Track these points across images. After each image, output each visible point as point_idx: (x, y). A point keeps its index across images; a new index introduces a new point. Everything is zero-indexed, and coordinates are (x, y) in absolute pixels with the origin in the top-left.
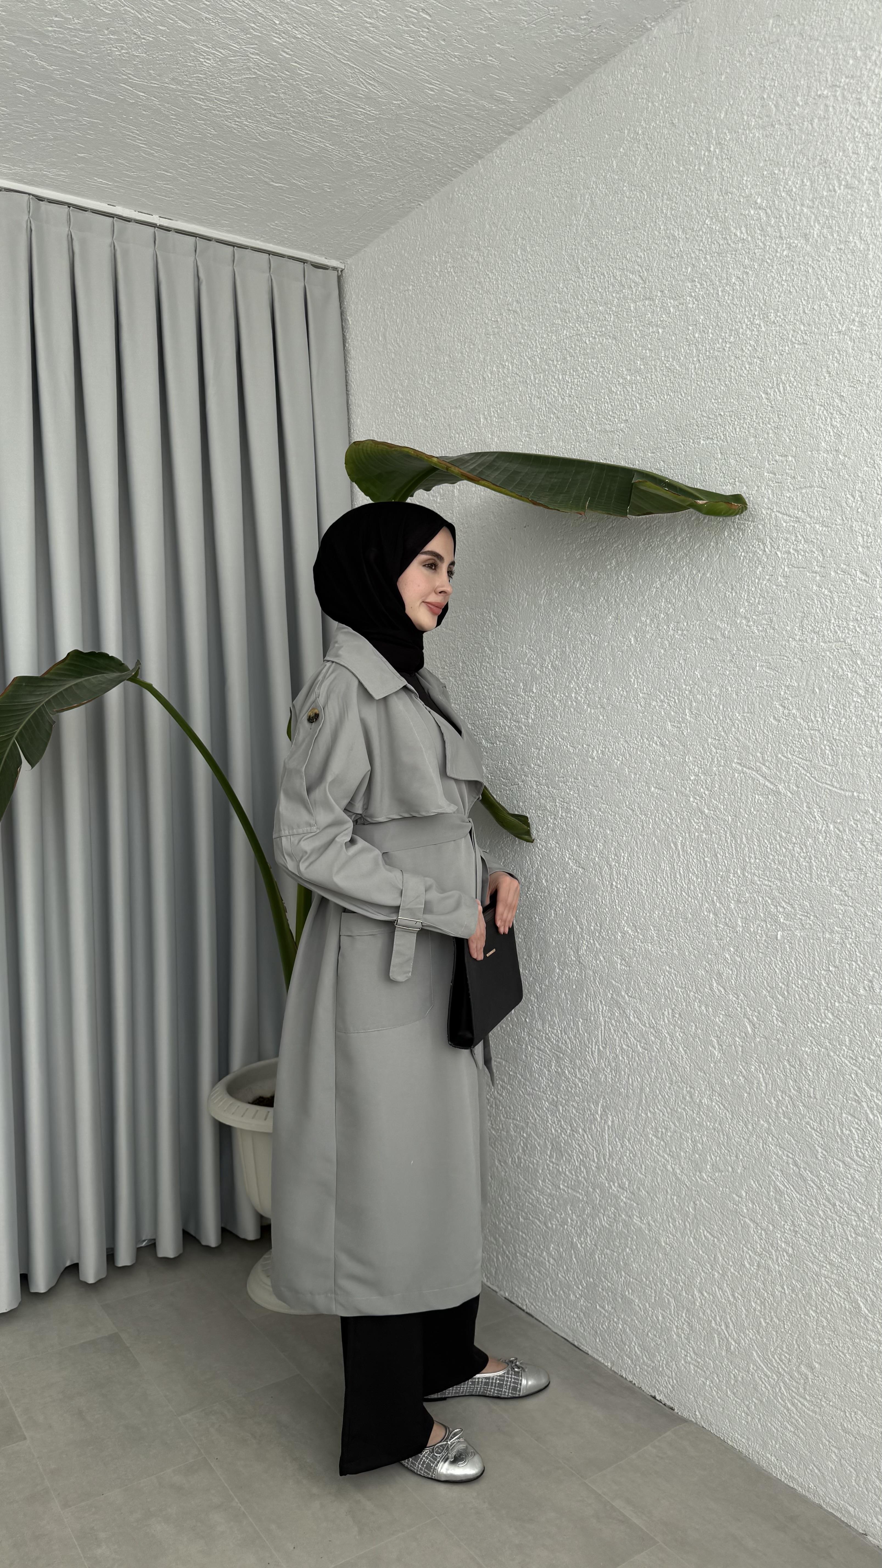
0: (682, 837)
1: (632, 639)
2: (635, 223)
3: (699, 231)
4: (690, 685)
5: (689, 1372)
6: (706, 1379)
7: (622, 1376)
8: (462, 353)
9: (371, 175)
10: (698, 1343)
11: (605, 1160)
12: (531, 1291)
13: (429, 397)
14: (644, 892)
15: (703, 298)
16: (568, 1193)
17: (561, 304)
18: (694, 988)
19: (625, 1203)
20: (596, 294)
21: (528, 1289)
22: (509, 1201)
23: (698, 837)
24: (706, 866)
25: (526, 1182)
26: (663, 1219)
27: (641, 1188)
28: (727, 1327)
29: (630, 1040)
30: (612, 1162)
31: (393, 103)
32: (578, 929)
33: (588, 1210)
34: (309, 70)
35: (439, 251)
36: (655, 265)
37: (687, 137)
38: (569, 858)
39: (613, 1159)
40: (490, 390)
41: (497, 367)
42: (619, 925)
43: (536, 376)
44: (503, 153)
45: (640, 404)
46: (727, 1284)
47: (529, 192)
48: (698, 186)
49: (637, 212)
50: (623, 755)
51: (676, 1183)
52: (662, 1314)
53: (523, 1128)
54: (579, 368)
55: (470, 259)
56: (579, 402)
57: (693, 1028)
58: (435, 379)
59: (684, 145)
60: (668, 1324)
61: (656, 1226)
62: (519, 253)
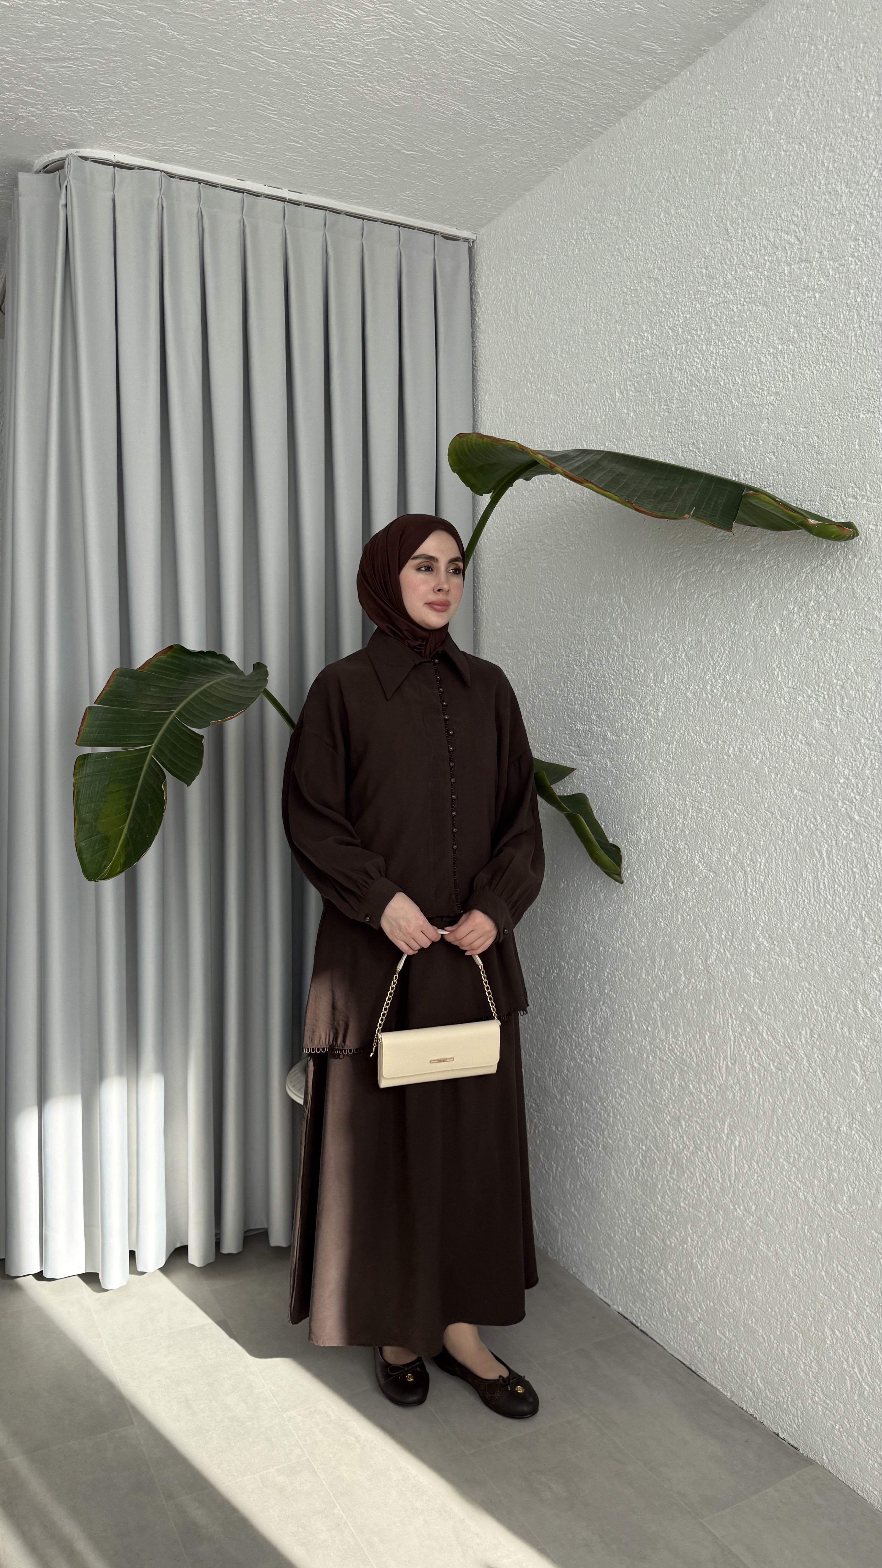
0: (828, 845)
1: (777, 628)
2: (792, 178)
3: (865, 184)
4: (842, 680)
5: (817, 1413)
6: (836, 1423)
7: (742, 1408)
8: (598, 324)
9: (507, 139)
10: (828, 1384)
11: (730, 1181)
12: (646, 1308)
13: (561, 371)
14: (782, 902)
15: (868, 258)
16: (689, 1212)
17: (707, 270)
18: (836, 1008)
19: (750, 1227)
20: (746, 257)
21: (643, 1306)
22: (625, 1214)
23: (846, 845)
24: (855, 878)
25: (644, 1196)
26: (792, 1249)
27: (769, 1214)
28: (861, 1370)
29: (762, 1058)
30: (738, 1185)
31: (532, 60)
32: (708, 937)
33: (710, 1231)
34: (445, 28)
35: (576, 218)
36: (813, 224)
37: (854, 82)
38: (700, 862)
39: (739, 1181)
40: (627, 363)
41: (636, 338)
42: (753, 935)
43: (678, 346)
44: (648, 109)
45: (793, 375)
46: (862, 1325)
47: (675, 150)
48: (865, 135)
49: (795, 167)
50: (763, 754)
51: (808, 1212)
52: (788, 1348)
53: (642, 1141)
54: (725, 338)
55: (609, 225)
56: (724, 374)
57: (834, 1050)
58: (568, 353)
59: (850, 91)
60: (795, 1360)
61: (785, 1255)
62: (662, 216)
